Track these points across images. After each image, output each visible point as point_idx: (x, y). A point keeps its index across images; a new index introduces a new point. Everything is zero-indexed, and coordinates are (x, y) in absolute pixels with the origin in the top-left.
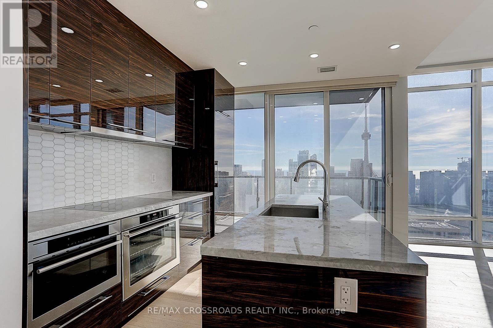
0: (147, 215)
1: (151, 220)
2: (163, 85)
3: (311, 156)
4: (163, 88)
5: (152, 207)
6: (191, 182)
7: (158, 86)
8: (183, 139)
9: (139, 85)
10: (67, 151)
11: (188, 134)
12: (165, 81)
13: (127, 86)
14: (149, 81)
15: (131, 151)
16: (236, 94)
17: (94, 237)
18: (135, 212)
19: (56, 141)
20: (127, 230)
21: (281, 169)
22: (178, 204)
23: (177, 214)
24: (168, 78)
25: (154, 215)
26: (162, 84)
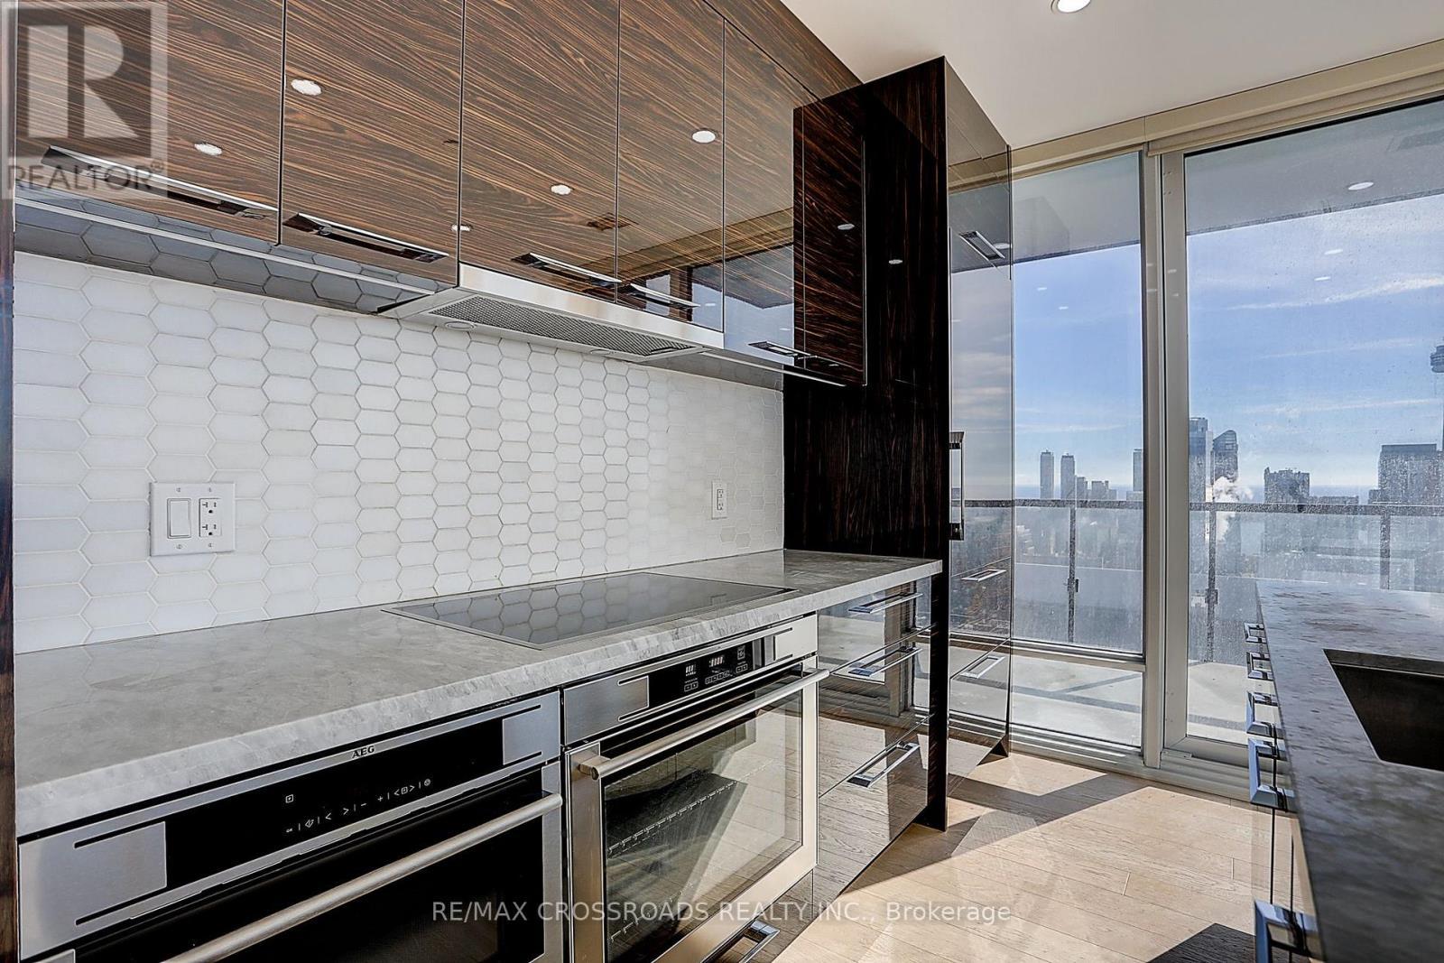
0: (683, 666)
1: (702, 686)
2: (751, 123)
3: (1215, 438)
4: (751, 137)
5: (703, 629)
6: (855, 517)
7: (734, 125)
8: (827, 347)
9: (659, 112)
10: (406, 388)
11: (846, 328)
12: (758, 107)
13: (611, 111)
14: (699, 102)
15: (637, 395)
16: (1020, 174)
17: (427, 782)
18: (629, 651)
19: (367, 346)
20: (590, 740)
21: (1107, 482)
22: (814, 613)
23: (808, 656)
24: (768, 98)
25: (714, 662)
26: (747, 117)
